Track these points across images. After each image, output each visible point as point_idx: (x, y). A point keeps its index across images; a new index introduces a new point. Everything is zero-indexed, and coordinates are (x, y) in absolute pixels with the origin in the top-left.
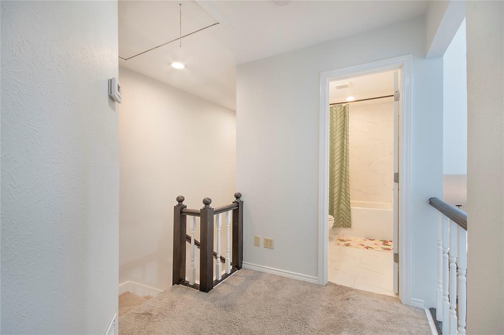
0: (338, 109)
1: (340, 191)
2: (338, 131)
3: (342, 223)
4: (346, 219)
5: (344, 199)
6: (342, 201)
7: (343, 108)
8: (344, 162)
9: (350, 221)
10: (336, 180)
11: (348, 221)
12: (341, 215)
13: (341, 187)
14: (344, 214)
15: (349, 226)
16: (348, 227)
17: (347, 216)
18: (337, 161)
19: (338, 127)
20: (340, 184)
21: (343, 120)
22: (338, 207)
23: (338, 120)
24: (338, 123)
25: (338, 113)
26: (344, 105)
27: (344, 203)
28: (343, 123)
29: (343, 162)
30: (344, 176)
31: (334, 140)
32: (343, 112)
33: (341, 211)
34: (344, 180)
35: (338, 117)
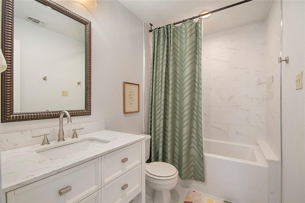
0: (188, 26)
1: (190, 132)
2: (187, 55)
3: (192, 173)
4: (198, 170)
5: (196, 142)
6: (193, 145)
7: (194, 26)
8: (196, 94)
9: (204, 174)
10: (185, 118)
11: (200, 172)
12: (192, 163)
13: (191, 127)
14: (196, 163)
15: (203, 179)
16: (201, 180)
17: (199, 166)
18: (187, 93)
19: (188, 49)
20: (191, 123)
21: (194, 39)
22: (188, 152)
23: (188, 40)
24: (188, 44)
25: (188, 31)
26: (196, 20)
27: (196, 148)
28: (194, 44)
29: (194, 95)
30: (195, 113)
31: (183, 67)
32: (194, 30)
33: (192, 158)
34: (195, 118)
35: (188, 35)
